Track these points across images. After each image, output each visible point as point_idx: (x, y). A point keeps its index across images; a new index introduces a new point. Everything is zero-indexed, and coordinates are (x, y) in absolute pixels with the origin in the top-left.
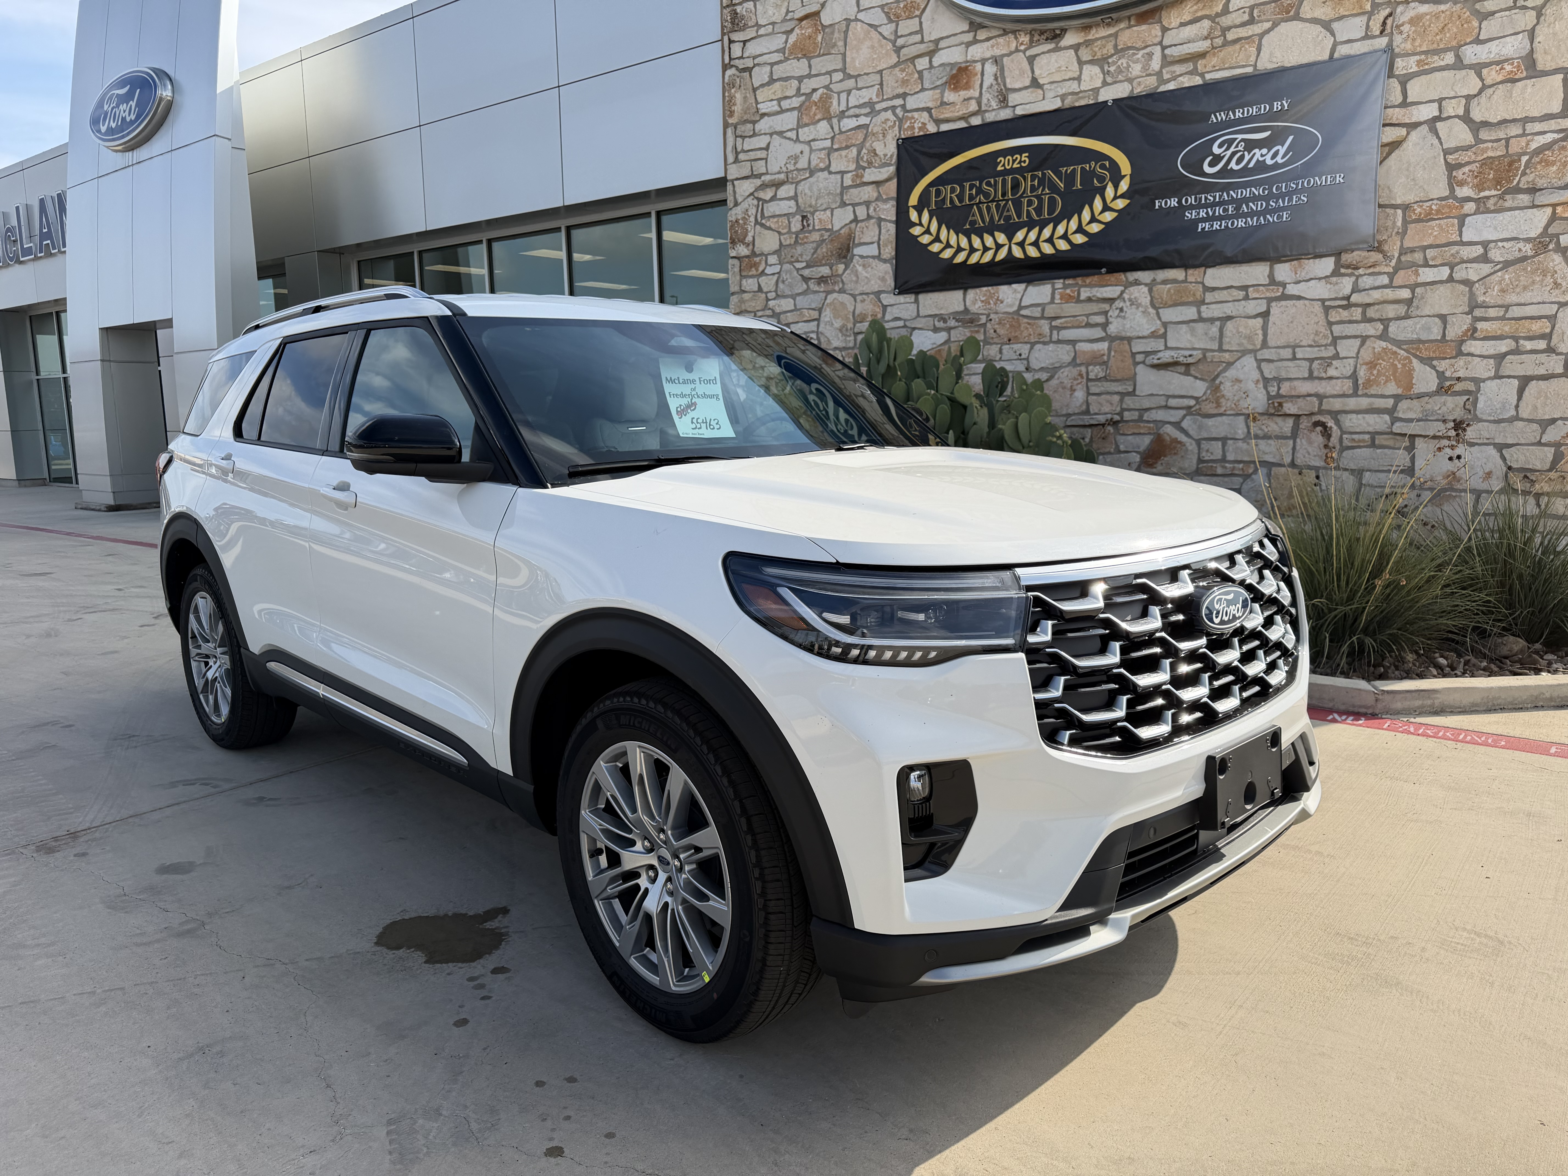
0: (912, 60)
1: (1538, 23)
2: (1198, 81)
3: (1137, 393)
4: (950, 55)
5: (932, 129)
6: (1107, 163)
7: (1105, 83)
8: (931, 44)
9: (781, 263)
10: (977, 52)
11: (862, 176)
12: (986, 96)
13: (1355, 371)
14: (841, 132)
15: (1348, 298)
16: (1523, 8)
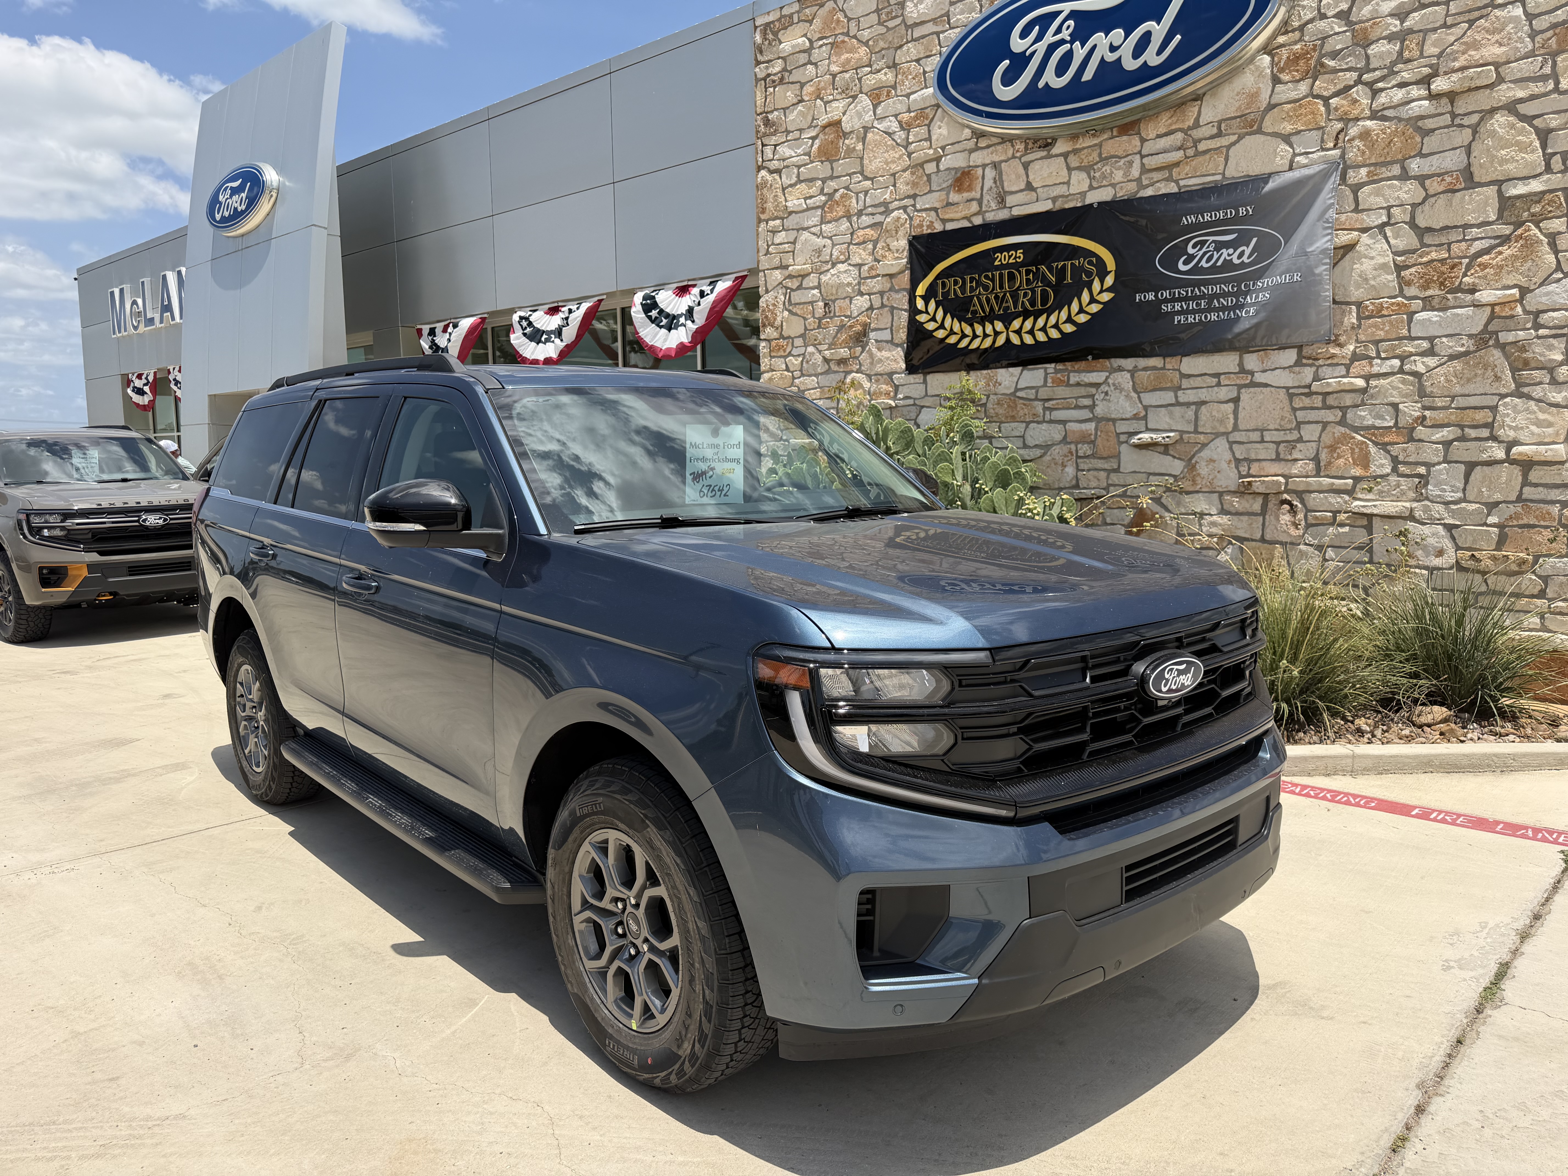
0: (921, 165)
1: (1473, 140)
2: (1173, 188)
3: (1121, 470)
4: (955, 161)
5: (938, 227)
6: (1094, 260)
7: (1091, 188)
8: (938, 151)
9: (805, 345)
10: (978, 158)
11: (877, 269)
12: (986, 198)
13: (1317, 454)
14: (859, 229)
15: (1309, 386)
16: (1461, 126)
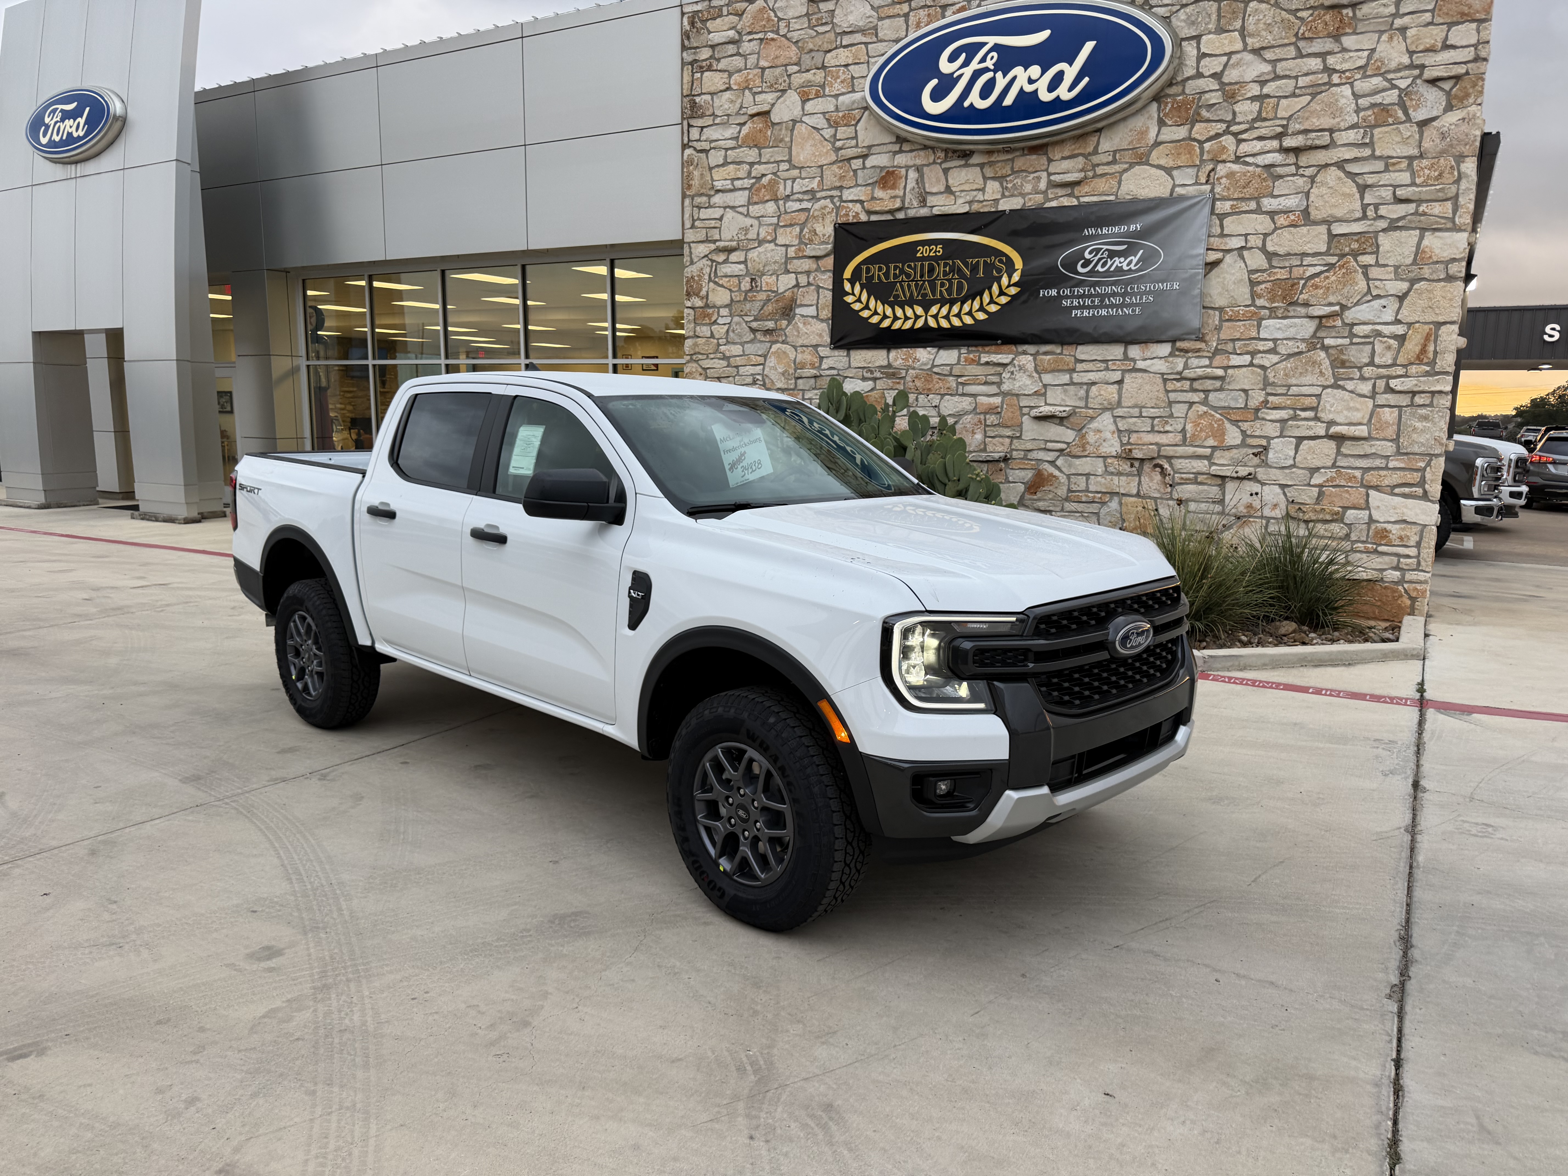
0: (849, 160)
1: (1312, 187)
2: (1075, 202)
3: (1023, 437)
4: (878, 160)
5: (863, 218)
6: (1004, 259)
7: (1003, 196)
8: (864, 150)
9: (731, 315)
10: (901, 159)
11: (804, 251)
12: (908, 196)
13: (1184, 428)
14: (786, 212)
15: (1180, 373)
16: (1303, 176)
